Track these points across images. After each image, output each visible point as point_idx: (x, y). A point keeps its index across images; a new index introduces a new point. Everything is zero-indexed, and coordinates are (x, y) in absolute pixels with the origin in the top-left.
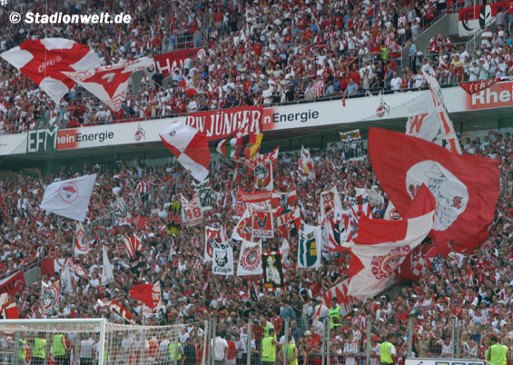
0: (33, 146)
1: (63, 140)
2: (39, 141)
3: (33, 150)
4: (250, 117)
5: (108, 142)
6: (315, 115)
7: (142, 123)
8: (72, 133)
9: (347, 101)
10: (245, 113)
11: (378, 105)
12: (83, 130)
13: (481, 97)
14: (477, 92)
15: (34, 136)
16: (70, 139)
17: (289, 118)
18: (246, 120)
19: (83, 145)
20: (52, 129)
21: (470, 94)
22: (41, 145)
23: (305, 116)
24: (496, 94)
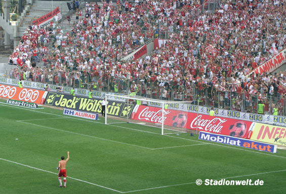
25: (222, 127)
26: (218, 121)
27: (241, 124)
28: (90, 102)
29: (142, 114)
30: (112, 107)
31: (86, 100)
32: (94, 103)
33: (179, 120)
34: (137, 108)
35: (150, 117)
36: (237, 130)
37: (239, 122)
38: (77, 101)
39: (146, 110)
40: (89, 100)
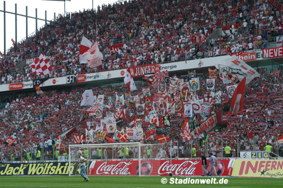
0: (69, 81)
1: (79, 79)
2: (71, 79)
3: (69, 83)
4: (151, 68)
5: (97, 79)
6: (175, 67)
7: (110, 72)
8: (83, 76)
9: (187, 61)
10: (149, 67)
11: (199, 62)
12: (87, 75)
15: (69, 78)
18: (150, 69)
19: (88, 80)
20: (75, 75)
22: (72, 81)
23: (172, 67)
24: (242, 57)
28: (40, 166)
29: (100, 169)
30: (66, 167)
31: (35, 165)
32: (44, 167)
35: (109, 170)
38: (24, 168)
40: (39, 165)
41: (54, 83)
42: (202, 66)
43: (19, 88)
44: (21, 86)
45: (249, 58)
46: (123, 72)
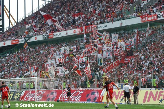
0: (44, 38)
2: (45, 37)
3: (44, 39)
5: (60, 36)
6: (106, 26)
7: (67, 31)
8: (52, 34)
9: (113, 22)
10: (90, 27)
11: (121, 23)
12: (54, 34)
13: (145, 19)
14: (144, 18)
15: (44, 36)
16: (51, 36)
17: (100, 27)
18: (91, 29)
19: (55, 37)
20: (47, 34)
21: (142, 18)
22: (46, 37)
23: (104, 27)
24: (148, 18)
25: (81, 96)
26: (78, 93)
27: (94, 93)
29: (27, 97)
33: (51, 97)
34: (24, 93)
36: (92, 97)
37: (93, 91)
39: (30, 93)
41: (36, 39)
42: (122, 26)
43: (17, 43)
44: (17, 42)
45: (153, 19)
46: (75, 31)
